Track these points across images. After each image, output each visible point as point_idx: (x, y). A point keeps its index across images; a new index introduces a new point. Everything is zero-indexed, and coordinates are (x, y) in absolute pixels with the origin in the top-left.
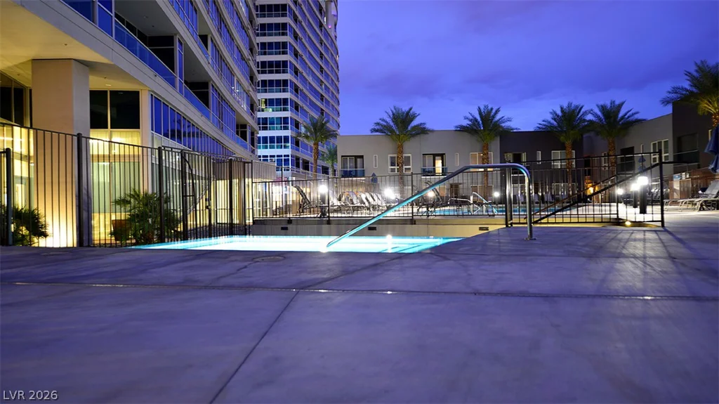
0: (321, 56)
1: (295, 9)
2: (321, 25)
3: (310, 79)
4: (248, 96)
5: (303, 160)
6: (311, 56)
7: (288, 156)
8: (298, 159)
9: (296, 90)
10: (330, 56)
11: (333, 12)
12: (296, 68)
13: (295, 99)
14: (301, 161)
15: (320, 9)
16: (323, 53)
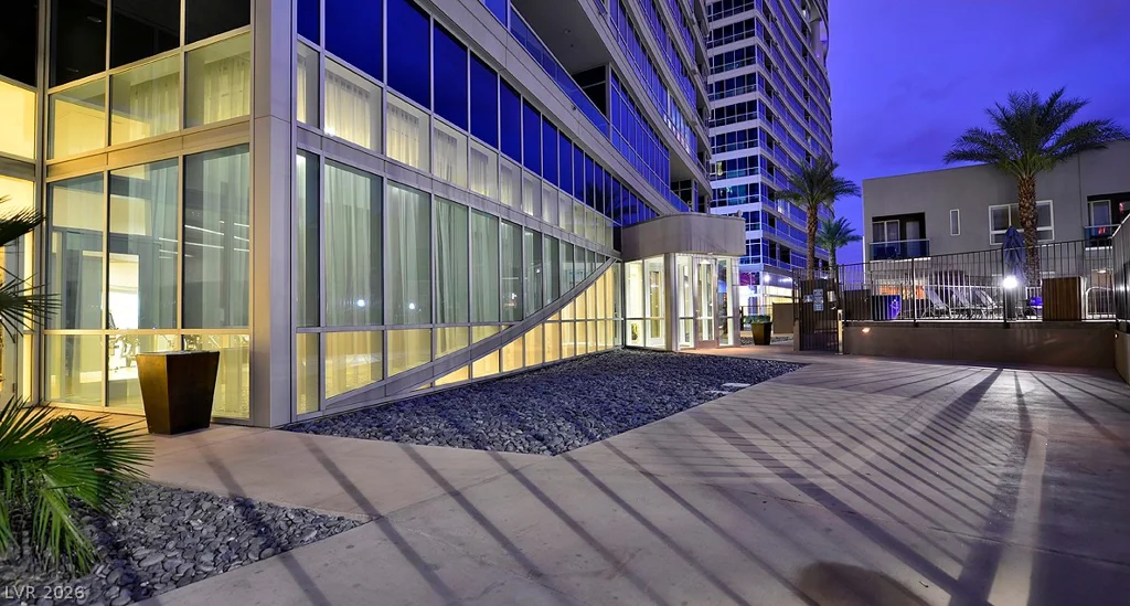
0: (806, 95)
1: (766, 26)
2: (805, 53)
3: (789, 128)
4: (694, 134)
5: (781, 247)
6: (791, 96)
7: (758, 241)
8: (773, 245)
9: (770, 143)
10: (819, 96)
11: (823, 36)
12: (768, 110)
13: (767, 155)
14: (777, 249)
15: (804, 29)
16: (809, 91)
